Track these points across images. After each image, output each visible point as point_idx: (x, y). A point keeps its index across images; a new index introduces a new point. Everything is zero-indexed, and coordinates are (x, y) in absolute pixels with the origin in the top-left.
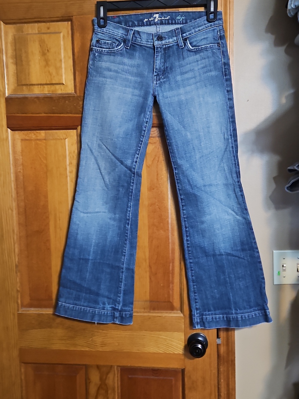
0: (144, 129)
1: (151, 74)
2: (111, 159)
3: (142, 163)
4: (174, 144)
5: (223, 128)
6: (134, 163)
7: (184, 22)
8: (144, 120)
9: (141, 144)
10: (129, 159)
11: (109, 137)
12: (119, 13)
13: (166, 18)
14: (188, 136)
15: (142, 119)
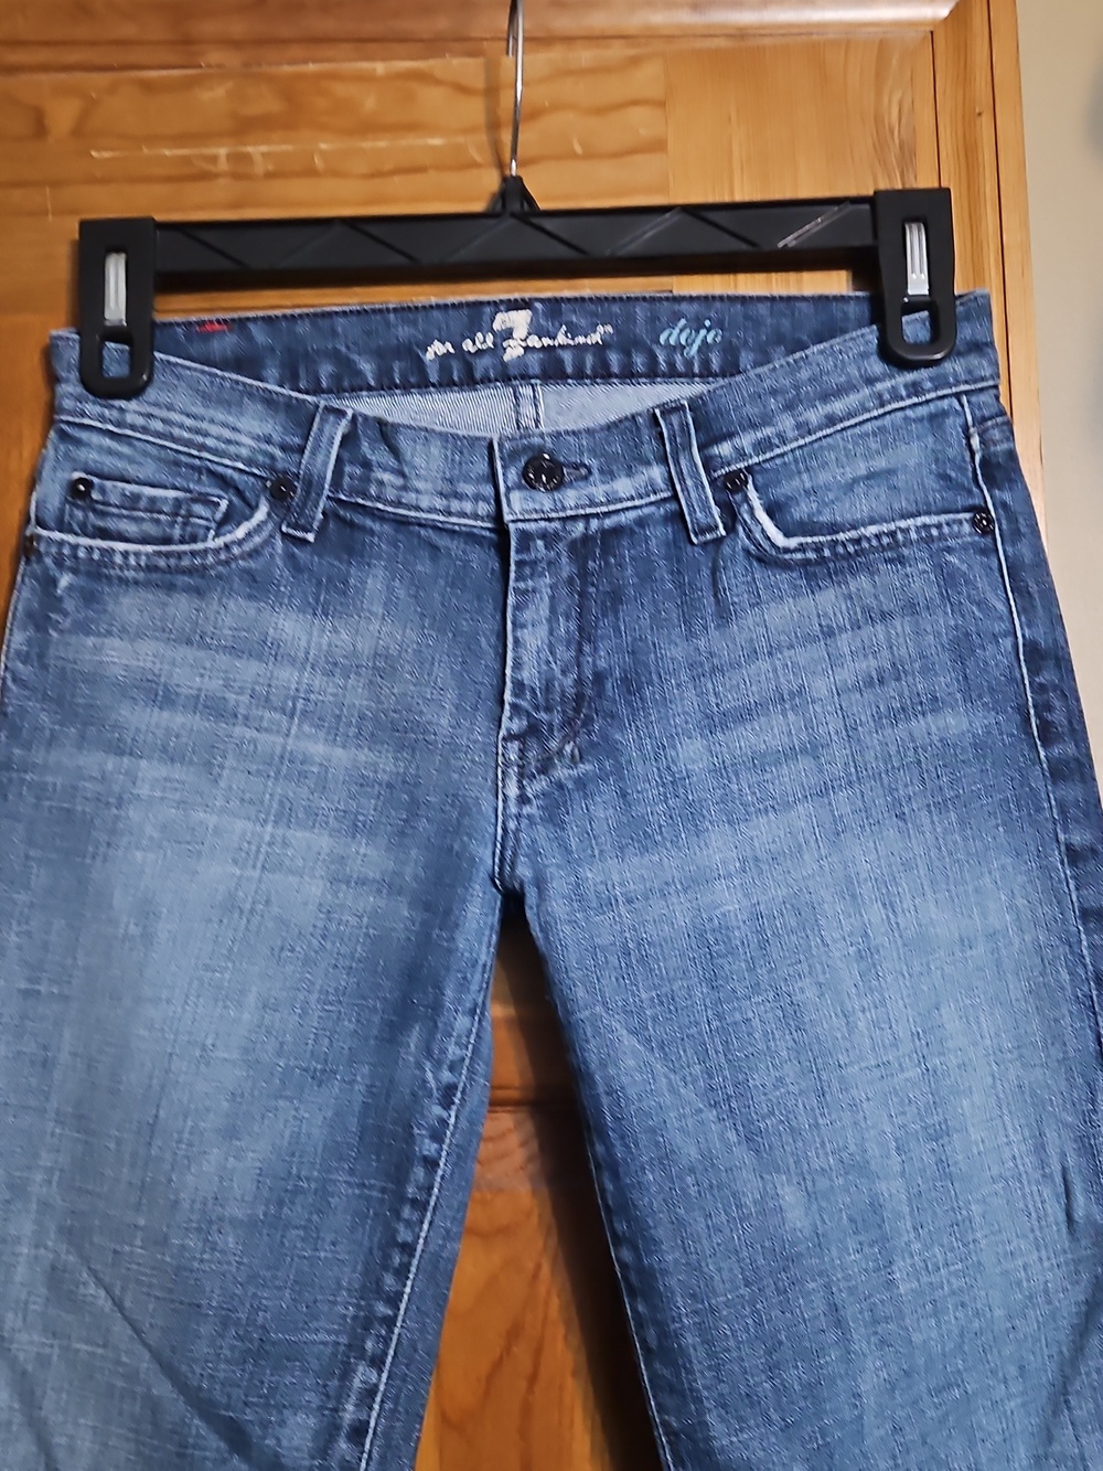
0: (429, 1147)
1: (482, 723)
2: (154, 1406)
3: (406, 1439)
4: (673, 1282)
5: (1051, 1135)
6: (343, 1445)
7: (715, 365)
8: (429, 1075)
9: (402, 1273)
10: (296, 1408)
11: (142, 1222)
12: (243, 303)
13: (581, 340)
14: (789, 1215)
15: (405, 1076)
